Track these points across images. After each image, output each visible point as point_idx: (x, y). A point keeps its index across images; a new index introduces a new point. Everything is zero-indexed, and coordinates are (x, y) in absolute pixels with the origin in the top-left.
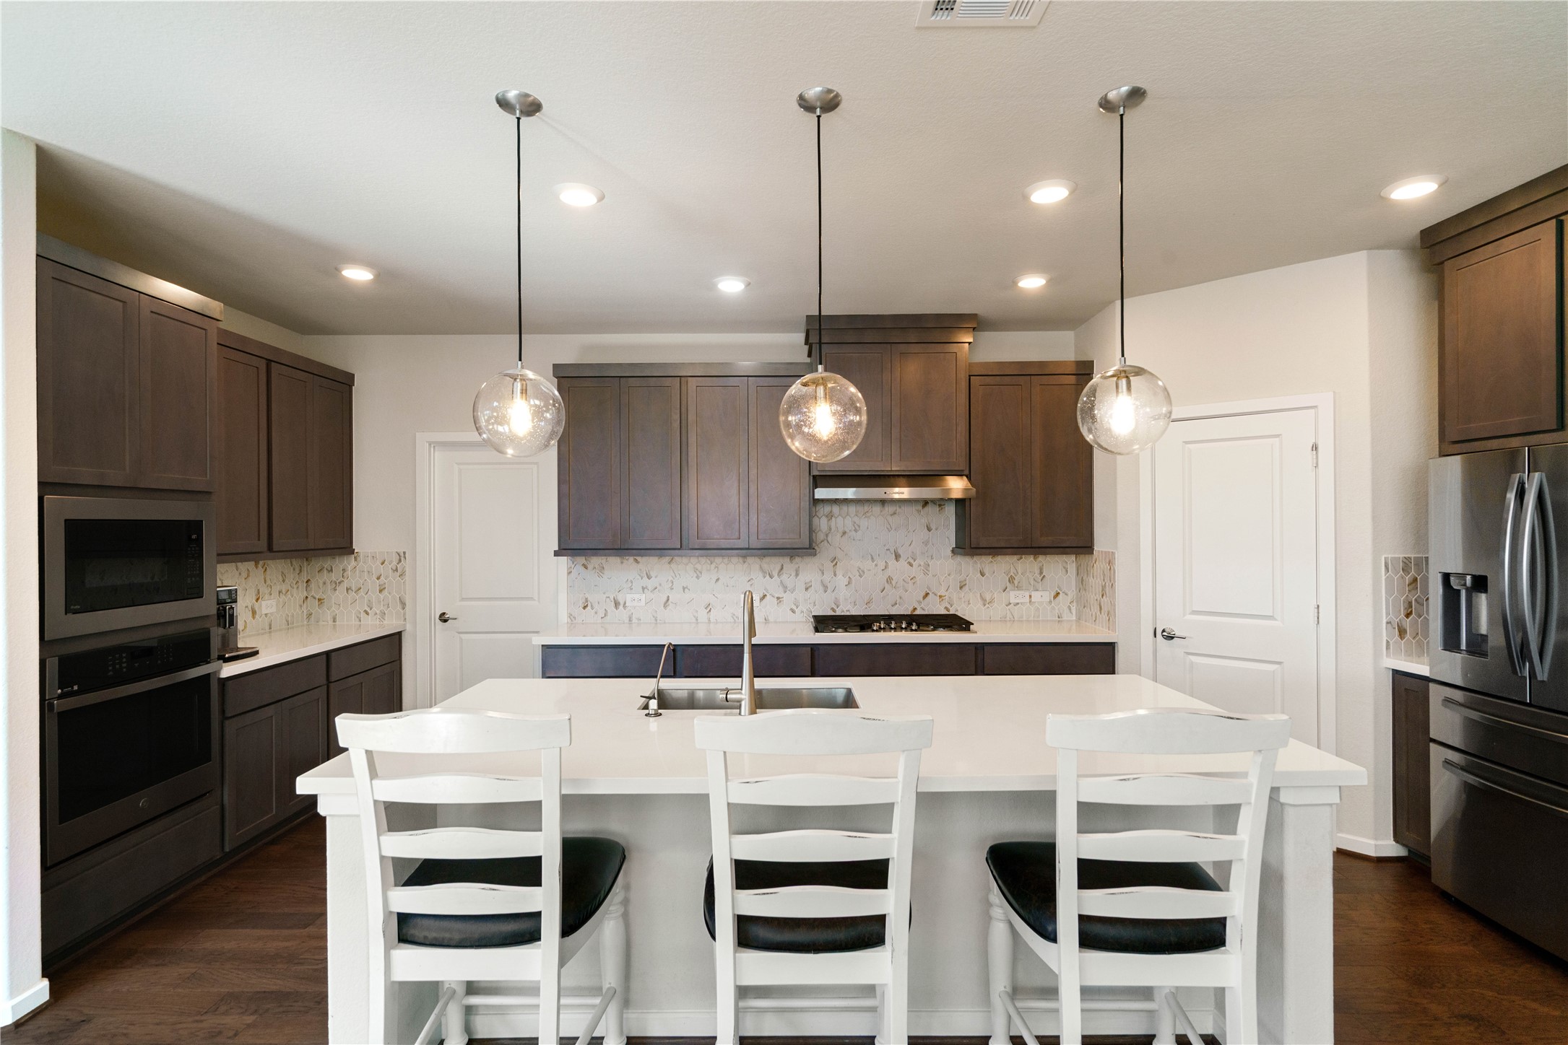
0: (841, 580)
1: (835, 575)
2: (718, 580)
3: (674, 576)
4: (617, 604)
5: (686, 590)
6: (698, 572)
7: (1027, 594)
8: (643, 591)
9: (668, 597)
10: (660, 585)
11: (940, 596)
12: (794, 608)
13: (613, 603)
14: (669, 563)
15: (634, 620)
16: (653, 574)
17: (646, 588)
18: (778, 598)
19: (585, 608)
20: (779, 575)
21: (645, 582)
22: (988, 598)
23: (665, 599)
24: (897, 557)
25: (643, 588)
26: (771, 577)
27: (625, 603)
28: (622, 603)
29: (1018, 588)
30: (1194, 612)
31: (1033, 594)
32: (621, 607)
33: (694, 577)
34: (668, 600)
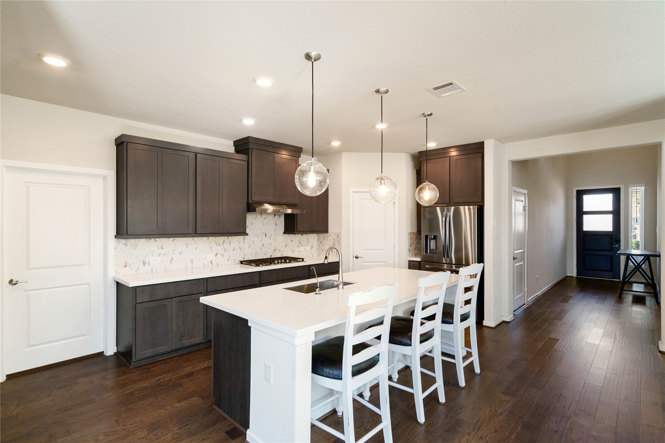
0: (247, 245)
1: (244, 244)
2: (196, 248)
3: (175, 247)
4: (144, 263)
5: (181, 254)
6: (187, 245)
7: (304, 248)
8: (159, 256)
9: (172, 258)
10: (168, 252)
11: (279, 250)
12: (229, 258)
13: (142, 263)
14: (173, 241)
15: (154, 271)
16: (164, 247)
17: (161, 254)
18: (222, 255)
19: (125, 267)
20: (223, 244)
21: (160, 251)
22: (293, 250)
23: (171, 259)
24: (266, 235)
25: (159, 254)
26: (220, 246)
27: (149, 262)
28: (147, 263)
29: (302, 246)
30: (364, 250)
31: (306, 247)
32: (147, 265)
33: (185, 247)
34: (172, 259)
